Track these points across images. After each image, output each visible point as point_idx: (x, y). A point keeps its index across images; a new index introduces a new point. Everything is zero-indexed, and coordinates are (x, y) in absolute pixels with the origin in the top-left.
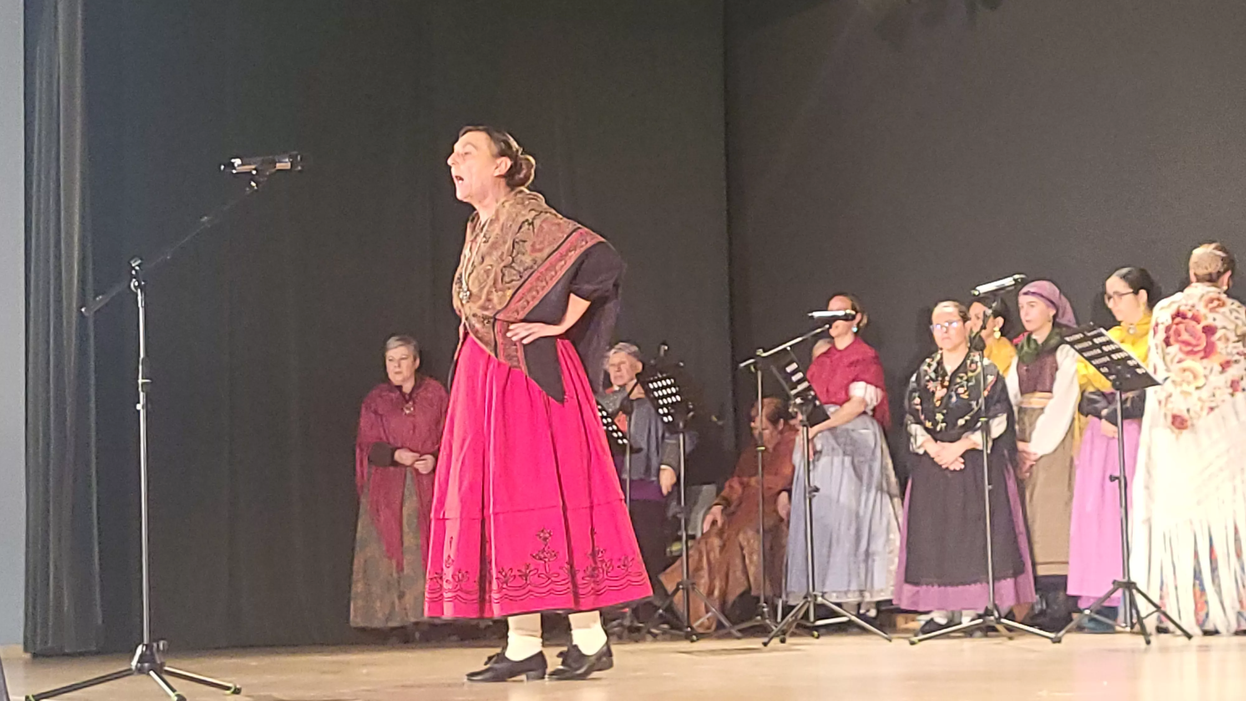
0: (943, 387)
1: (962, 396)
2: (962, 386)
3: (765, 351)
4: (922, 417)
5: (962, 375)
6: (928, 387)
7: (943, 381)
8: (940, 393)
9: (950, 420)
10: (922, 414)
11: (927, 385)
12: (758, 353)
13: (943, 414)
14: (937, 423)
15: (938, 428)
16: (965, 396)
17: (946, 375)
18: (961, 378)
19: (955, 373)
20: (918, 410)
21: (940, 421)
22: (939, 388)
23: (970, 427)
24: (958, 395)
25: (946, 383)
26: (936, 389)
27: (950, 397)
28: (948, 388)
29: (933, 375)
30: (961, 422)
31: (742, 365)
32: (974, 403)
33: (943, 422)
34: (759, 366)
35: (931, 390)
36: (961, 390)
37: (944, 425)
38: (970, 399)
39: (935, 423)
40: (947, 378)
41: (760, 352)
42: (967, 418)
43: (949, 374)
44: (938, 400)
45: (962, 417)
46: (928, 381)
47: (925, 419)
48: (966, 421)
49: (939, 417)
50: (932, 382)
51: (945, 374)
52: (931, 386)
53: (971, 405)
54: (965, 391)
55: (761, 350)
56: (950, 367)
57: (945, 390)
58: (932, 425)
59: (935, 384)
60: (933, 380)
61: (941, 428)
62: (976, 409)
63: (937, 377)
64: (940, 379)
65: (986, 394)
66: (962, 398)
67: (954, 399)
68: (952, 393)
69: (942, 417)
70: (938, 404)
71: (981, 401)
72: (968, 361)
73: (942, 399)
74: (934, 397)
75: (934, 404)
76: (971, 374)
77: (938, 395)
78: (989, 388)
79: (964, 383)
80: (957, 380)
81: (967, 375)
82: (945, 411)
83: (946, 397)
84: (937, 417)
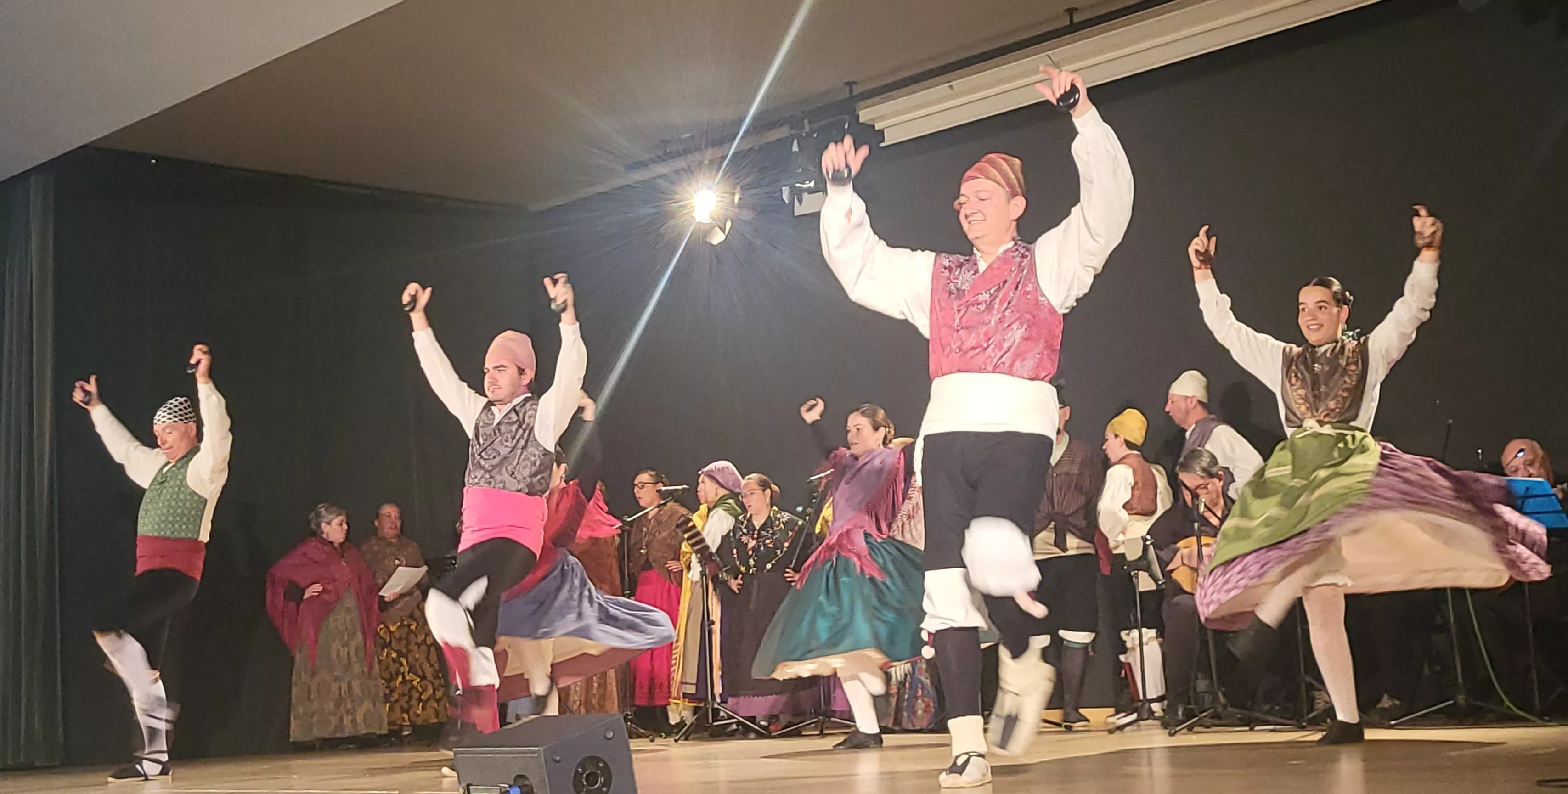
0: (753, 538)
2: (768, 539)
4: (738, 563)
5: (768, 529)
7: (753, 534)
8: (752, 543)
9: (760, 565)
10: (738, 561)
11: (741, 539)
13: (754, 561)
14: (750, 568)
15: (751, 572)
16: (771, 546)
17: (755, 529)
18: (768, 532)
19: (763, 527)
20: (734, 558)
21: (752, 566)
22: (750, 540)
24: (765, 545)
25: (756, 536)
26: (748, 542)
27: (759, 546)
28: (757, 539)
29: (745, 531)
30: (769, 566)
32: (779, 552)
33: (755, 566)
35: (744, 542)
36: (768, 541)
37: (755, 569)
39: (748, 567)
40: (756, 532)
42: (773, 562)
43: (757, 528)
45: (769, 563)
46: (742, 535)
47: (740, 564)
48: (773, 565)
49: (752, 562)
52: (744, 539)
53: (776, 553)
54: (771, 542)
56: (757, 523)
57: (754, 542)
58: (746, 569)
59: (747, 537)
60: (745, 535)
62: (780, 556)
63: (748, 532)
64: (751, 532)
65: (786, 544)
66: (768, 547)
67: (762, 548)
68: (761, 544)
69: (754, 563)
70: (750, 553)
71: (785, 549)
72: (773, 519)
73: (753, 549)
74: (747, 547)
75: (747, 553)
76: (776, 529)
77: (750, 546)
78: (790, 541)
79: (770, 535)
80: (764, 533)
81: (773, 529)
82: (756, 558)
83: (756, 547)
84: (750, 563)
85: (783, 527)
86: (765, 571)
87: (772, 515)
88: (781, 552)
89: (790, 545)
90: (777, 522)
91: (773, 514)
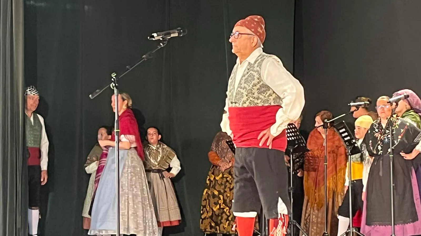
4: (372, 148)
8: (380, 137)
9: (384, 149)
11: (374, 134)
13: (381, 147)
15: (379, 154)
18: (389, 130)
20: (370, 145)
21: (380, 150)
22: (380, 135)
24: (388, 138)
29: (377, 130)
30: (389, 150)
32: (396, 142)
35: (376, 136)
37: (382, 152)
39: (378, 151)
42: (392, 148)
43: (384, 128)
45: (390, 148)
49: (380, 148)
56: (384, 125)
58: (376, 152)
59: (378, 134)
60: (377, 132)
61: (380, 154)
62: (397, 144)
63: (379, 131)
65: (400, 137)
67: (386, 140)
68: (385, 137)
69: (381, 148)
70: (379, 142)
71: (399, 140)
72: (393, 123)
73: (381, 140)
75: (377, 142)
76: (393, 128)
78: (402, 135)
80: (387, 131)
82: (382, 145)
83: (383, 139)
84: (379, 148)
85: (398, 127)
86: (388, 152)
88: (397, 142)
90: (395, 124)
91: (393, 120)
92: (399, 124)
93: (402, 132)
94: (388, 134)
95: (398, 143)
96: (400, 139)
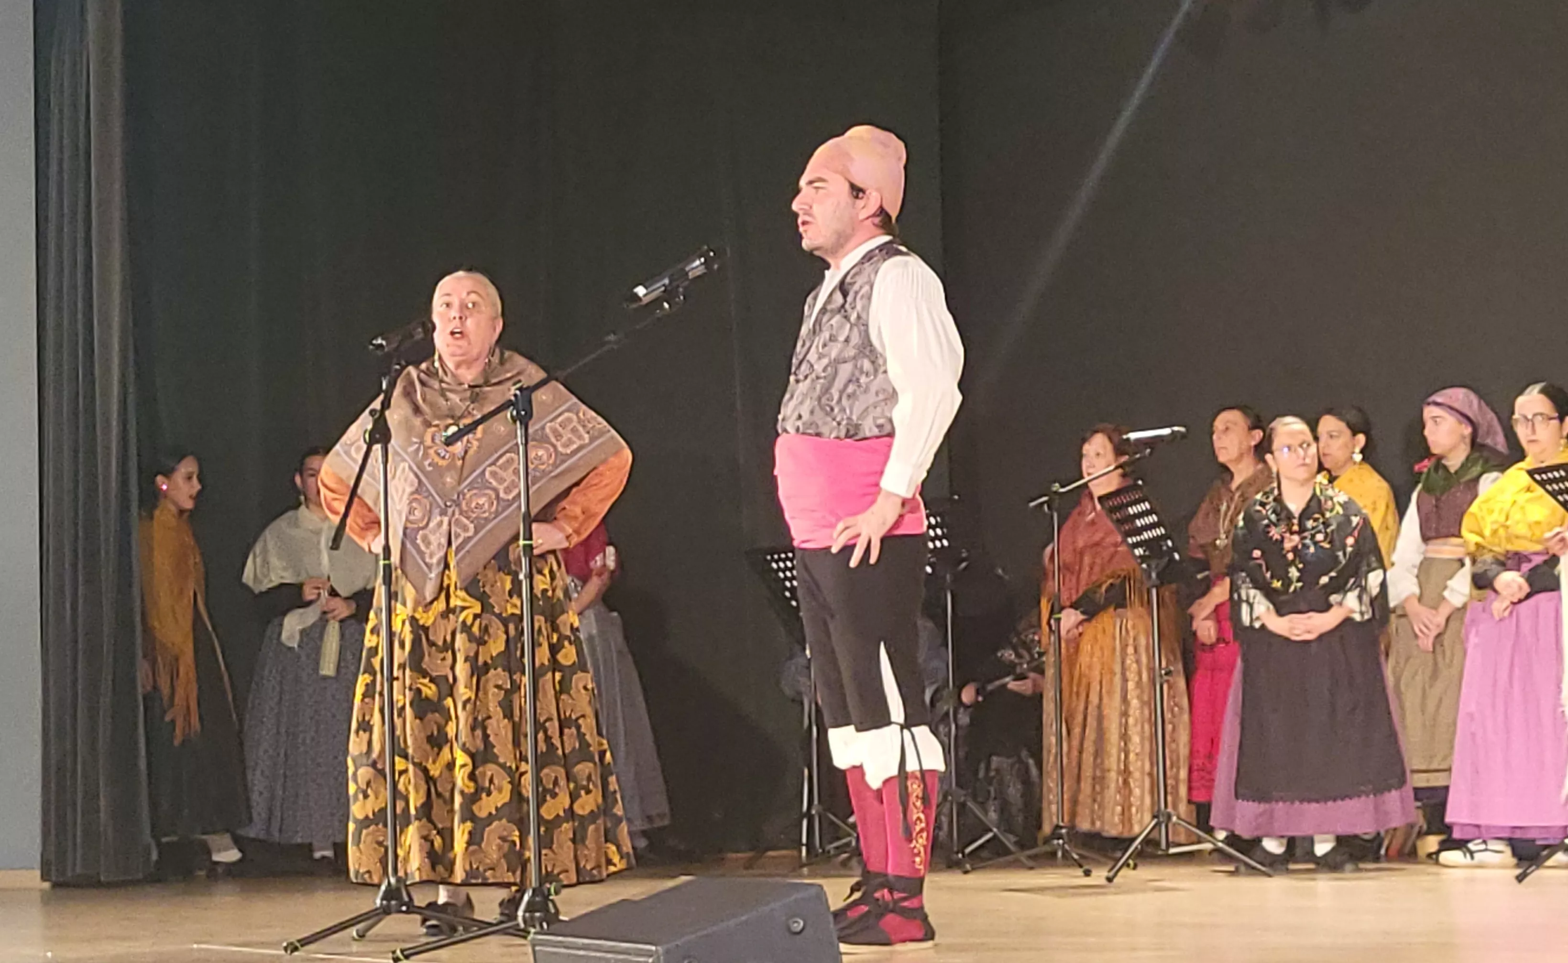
0: (1292, 533)
1: (1322, 544)
2: (1320, 532)
3: (1063, 486)
4: (1266, 576)
5: (1317, 516)
6: (1271, 534)
7: (1289, 526)
8: (1292, 541)
9: (1308, 576)
10: (1267, 570)
11: (1268, 532)
12: (1054, 489)
13: (1299, 570)
14: (1292, 583)
16: (1326, 545)
17: (1294, 518)
18: (1316, 520)
19: (1306, 514)
20: (1260, 566)
21: (1295, 579)
22: (1287, 535)
23: (1339, 586)
24: (1316, 543)
25: (1296, 528)
26: (1283, 538)
27: (1306, 546)
28: (1299, 533)
29: (1273, 517)
30: (1324, 580)
31: (1032, 504)
32: (1340, 554)
33: (1298, 580)
34: (1056, 504)
35: (1274, 538)
36: (1319, 537)
37: (1300, 584)
38: (1333, 550)
39: (1287, 582)
40: (1295, 521)
41: (1056, 487)
42: (1333, 574)
43: (1297, 515)
44: (1288, 552)
45: (1326, 574)
46: (1268, 526)
47: (1272, 577)
48: (1331, 578)
49: (1294, 573)
50: (1273, 527)
51: (1290, 516)
52: (1275, 533)
53: (1337, 557)
54: (1325, 538)
55: (1057, 485)
56: (1295, 505)
57: (1296, 538)
58: (1282, 585)
59: (1279, 529)
60: (1276, 525)
61: (1296, 590)
62: (1344, 562)
63: (1279, 519)
64: (1284, 521)
65: (1350, 541)
66: (1322, 547)
67: (1312, 549)
68: (1308, 541)
69: (1298, 573)
70: (1290, 556)
71: (1349, 549)
72: (1322, 498)
73: (1295, 550)
74: (1283, 549)
75: (1285, 556)
76: (1328, 515)
77: (1288, 545)
78: (1356, 533)
79: (1321, 527)
80: (1310, 524)
81: (1323, 515)
82: (1301, 566)
83: (1300, 547)
84: (1290, 575)
85: (1341, 511)
86: (1318, 587)
87: (1318, 492)
88: (1345, 554)
89: (1357, 541)
90: (1330, 503)
91: (1321, 491)
92: (1342, 502)
93: (1354, 524)
94: (1313, 532)
95: (1348, 556)
96: (1351, 546)
